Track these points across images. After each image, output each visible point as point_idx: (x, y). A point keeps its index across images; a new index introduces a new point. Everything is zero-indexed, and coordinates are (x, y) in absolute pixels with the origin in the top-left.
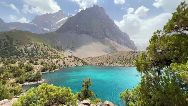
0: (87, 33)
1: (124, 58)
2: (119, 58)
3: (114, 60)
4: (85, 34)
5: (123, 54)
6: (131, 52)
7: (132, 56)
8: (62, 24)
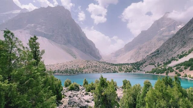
0: (44, 36)
1: (78, 67)
2: (74, 66)
3: (67, 68)
4: (42, 36)
5: (79, 63)
6: (86, 62)
7: (86, 65)
8: (10, 18)
